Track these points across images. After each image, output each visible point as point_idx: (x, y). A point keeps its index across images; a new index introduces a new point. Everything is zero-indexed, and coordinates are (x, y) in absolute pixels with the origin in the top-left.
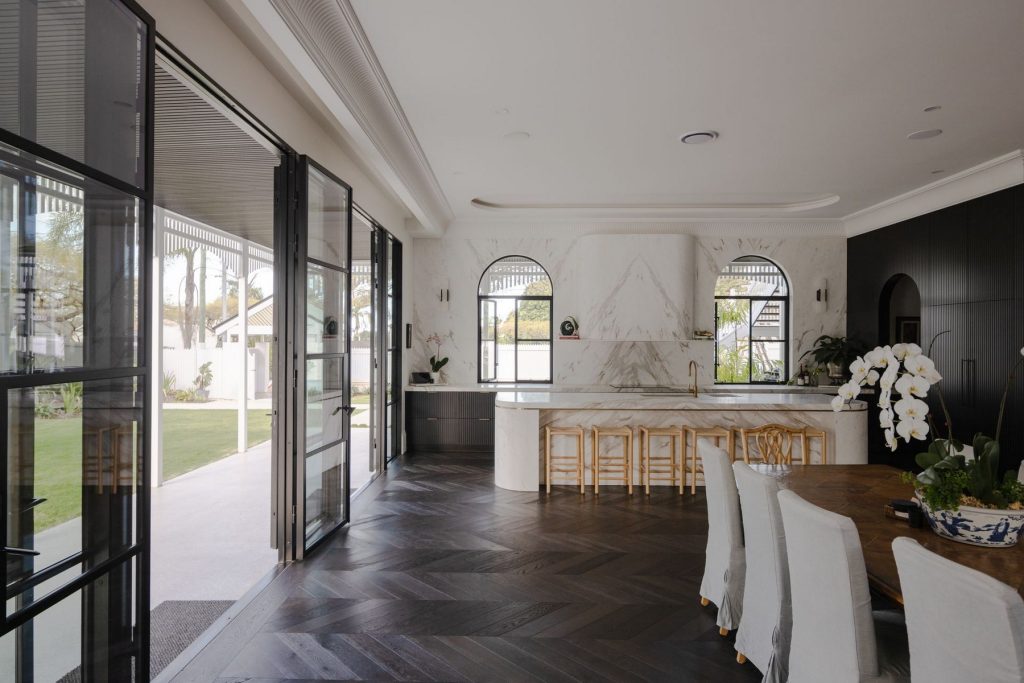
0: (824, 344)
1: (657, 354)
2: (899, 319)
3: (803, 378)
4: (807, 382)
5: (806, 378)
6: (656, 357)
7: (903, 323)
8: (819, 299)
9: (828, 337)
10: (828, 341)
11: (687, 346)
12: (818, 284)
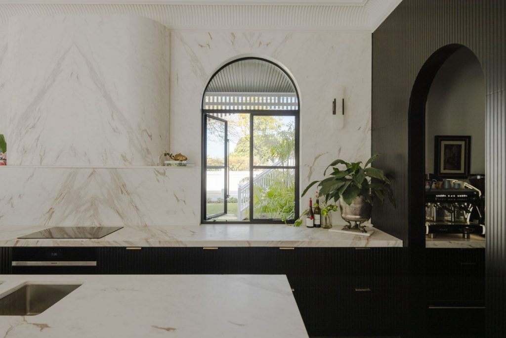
0: (337, 171)
1: (124, 185)
2: (438, 139)
3: (313, 217)
4: (317, 222)
5: (317, 217)
6: (123, 188)
7: (443, 143)
8: (334, 113)
9: (342, 162)
10: (342, 167)
11: (164, 174)
12: (333, 93)
